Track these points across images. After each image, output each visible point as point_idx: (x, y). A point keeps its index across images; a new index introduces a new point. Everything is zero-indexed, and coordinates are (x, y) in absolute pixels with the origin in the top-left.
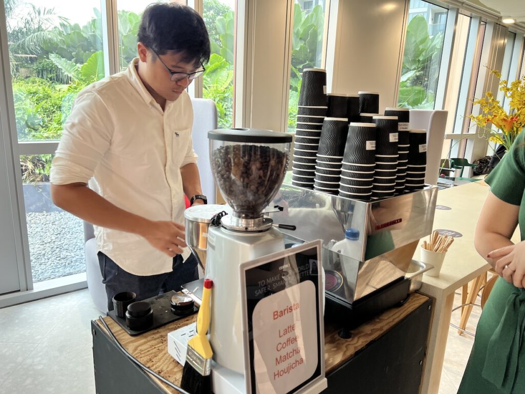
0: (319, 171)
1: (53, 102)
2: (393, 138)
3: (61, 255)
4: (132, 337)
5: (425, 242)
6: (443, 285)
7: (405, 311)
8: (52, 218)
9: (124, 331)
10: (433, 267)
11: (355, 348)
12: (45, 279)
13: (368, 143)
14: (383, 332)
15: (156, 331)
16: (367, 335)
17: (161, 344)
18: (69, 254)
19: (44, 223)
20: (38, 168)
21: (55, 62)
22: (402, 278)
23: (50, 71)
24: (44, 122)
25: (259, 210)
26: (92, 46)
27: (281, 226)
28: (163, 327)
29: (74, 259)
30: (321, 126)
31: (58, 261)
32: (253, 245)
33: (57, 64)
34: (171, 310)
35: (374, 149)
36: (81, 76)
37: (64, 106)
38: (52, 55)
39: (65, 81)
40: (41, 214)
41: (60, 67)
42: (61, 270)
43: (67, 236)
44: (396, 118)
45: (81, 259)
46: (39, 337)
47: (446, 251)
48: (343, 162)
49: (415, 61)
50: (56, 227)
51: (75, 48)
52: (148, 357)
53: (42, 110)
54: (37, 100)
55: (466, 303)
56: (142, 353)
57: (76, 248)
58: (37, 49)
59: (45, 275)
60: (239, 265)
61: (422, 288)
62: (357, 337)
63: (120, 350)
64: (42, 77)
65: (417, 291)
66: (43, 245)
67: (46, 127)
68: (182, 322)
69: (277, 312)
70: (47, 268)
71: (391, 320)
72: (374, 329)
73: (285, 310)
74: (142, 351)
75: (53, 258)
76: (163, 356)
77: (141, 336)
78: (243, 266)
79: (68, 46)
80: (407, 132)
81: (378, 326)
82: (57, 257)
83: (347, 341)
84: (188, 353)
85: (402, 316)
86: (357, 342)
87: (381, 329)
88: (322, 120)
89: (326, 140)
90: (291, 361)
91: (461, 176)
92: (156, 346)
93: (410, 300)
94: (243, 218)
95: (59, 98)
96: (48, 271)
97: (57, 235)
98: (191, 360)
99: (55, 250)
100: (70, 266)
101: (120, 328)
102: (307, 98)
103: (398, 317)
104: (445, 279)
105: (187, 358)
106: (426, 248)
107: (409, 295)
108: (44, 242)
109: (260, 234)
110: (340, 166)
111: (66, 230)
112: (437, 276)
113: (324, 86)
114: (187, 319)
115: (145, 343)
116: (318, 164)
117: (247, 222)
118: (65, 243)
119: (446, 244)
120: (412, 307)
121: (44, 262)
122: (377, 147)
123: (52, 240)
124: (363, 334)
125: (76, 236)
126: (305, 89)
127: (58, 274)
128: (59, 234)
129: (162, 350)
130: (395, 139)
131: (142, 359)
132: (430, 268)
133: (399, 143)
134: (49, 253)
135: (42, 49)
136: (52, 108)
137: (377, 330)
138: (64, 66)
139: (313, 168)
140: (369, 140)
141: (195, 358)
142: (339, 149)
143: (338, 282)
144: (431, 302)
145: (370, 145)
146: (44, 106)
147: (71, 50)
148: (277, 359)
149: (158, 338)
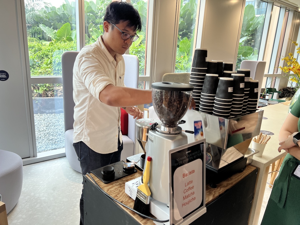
0: (202, 101)
1: (43, 52)
2: (242, 85)
3: (50, 138)
4: (105, 184)
5: (255, 138)
6: (264, 161)
7: (244, 174)
8: (43, 117)
9: (101, 181)
10: (259, 152)
11: (219, 193)
12: (42, 151)
13: (229, 88)
14: (233, 185)
15: (117, 181)
16: (224, 187)
17: (120, 188)
18: (54, 138)
19: (39, 120)
20: (35, 89)
21: (42, 29)
22: (243, 157)
23: (39, 33)
24: (38, 64)
25: (175, 123)
26: (62, 19)
27: (186, 131)
28: (120, 179)
29: (57, 140)
30: (204, 78)
31: (48, 141)
32: (173, 141)
33: (43, 30)
34: (123, 171)
35: (232, 91)
36: (57, 37)
37: (49, 55)
38: (41, 25)
39: (47, 39)
40: (37, 115)
41: (45, 32)
42: (50, 146)
43: (52, 128)
44: (243, 75)
45: (61, 140)
46: (41, 182)
47: (266, 143)
48: (215, 98)
49: (247, 30)
50: (46, 123)
51: (53, 20)
52: (115, 194)
53: (37, 57)
54: (34, 51)
55: (274, 171)
56: (112, 192)
57: (57, 135)
58: (32, 21)
59: (42, 149)
60: (168, 151)
61: (253, 162)
62: (220, 187)
63: (101, 191)
64: (35, 37)
65: (250, 164)
66: (39, 132)
67: (39, 66)
68: (129, 177)
69: (184, 174)
70: (43, 145)
71: (237, 179)
72: (228, 184)
73: (188, 173)
74: (112, 191)
75: (45, 140)
76: (122, 194)
77: (110, 183)
78: (170, 151)
79: (49, 19)
80: (249, 82)
81: (230, 182)
82: (47, 139)
83: (214, 189)
84: (137, 193)
85: (242, 177)
86: (220, 190)
87: (232, 183)
88: (205, 75)
89: (207, 85)
90: (190, 198)
91: (272, 98)
92: (118, 189)
93: (246, 169)
94: (167, 127)
95: (46, 50)
96: (43, 147)
97: (46, 127)
98: (140, 196)
99: (46, 135)
100: (55, 144)
101: (99, 179)
102: (197, 63)
103: (241, 178)
104: (265, 158)
105: (137, 195)
106: (255, 142)
107: (246, 166)
108: (40, 130)
109: (176, 135)
110: (214, 99)
111: (51, 124)
112: (261, 157)
113: (206, 58)
114: (132, 175)
115: (112, 187)
116: (202, 98)
117: (169, 129)
118: (51, 131)
119: (266, 140)
120: (248, 172)
121: (41, 142)
122: (233, 90)
123: (44, 129)
124: (222, 186)
125: (57, 128)
126: (196, 59)
127: (49, 149)
128: (48, 126)
129: (121, 191)
130: (243, 86)
131: (112, 195)
132: (257, 152)
133: (245, 88)
134: (43, 137)
135: (34, 21)
136: (43, 56)
137: (230, 184)
138: (48, 31)
139: (199, 99)
140: (230, 87)
141: (142, 195)
142: (213, 90)
143: (209, 159)
144: (257, 170)
145: (230, 90)
146: (38, 55)
147: (51, 22)
148: (184, 197)
149: (118, 185)
